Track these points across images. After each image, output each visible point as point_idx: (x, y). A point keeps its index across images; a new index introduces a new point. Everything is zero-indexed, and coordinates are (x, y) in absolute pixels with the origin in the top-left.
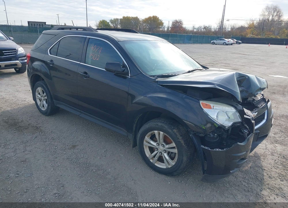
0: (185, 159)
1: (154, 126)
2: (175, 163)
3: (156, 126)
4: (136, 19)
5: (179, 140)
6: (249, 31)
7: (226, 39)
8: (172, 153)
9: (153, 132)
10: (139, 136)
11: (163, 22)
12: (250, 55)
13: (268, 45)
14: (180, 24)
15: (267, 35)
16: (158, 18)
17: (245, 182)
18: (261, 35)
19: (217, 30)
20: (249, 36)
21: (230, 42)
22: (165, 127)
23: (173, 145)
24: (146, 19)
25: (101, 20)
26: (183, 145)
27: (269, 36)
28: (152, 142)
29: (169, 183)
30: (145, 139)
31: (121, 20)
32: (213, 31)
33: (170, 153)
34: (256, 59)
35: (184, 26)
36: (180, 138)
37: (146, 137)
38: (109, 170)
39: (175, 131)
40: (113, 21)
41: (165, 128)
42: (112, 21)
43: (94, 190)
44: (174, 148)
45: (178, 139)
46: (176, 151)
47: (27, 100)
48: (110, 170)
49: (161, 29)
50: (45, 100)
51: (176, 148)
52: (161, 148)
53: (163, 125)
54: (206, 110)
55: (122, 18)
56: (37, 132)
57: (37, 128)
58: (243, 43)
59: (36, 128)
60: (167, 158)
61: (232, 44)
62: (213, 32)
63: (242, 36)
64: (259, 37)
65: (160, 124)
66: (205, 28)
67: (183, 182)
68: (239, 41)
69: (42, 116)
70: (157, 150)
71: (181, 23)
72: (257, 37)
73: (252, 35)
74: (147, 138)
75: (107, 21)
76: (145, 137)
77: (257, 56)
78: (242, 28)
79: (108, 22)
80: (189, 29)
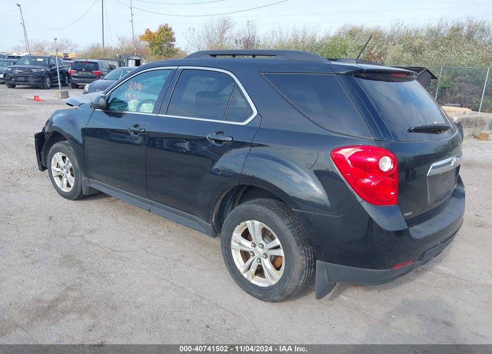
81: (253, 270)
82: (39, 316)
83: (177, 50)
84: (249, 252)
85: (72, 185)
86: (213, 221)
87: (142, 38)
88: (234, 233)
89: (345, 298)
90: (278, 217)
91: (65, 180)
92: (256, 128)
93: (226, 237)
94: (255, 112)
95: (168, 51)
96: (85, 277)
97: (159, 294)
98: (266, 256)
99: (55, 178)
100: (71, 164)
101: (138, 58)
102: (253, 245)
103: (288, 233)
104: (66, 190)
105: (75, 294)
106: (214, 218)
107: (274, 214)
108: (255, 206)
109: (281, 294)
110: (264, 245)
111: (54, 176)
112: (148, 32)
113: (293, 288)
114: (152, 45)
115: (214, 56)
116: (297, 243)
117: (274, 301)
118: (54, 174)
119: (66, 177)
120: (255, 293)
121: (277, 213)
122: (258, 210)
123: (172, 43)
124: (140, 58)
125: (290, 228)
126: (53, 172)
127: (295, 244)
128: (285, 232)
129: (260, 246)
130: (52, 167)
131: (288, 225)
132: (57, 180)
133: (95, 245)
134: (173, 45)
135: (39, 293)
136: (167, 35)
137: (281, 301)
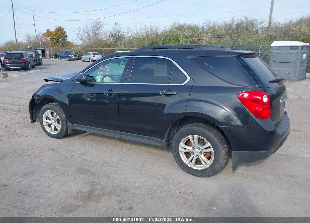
81: (194, 162)
82: (87, 200)
83: (69, 42)
84: (191, 152)
85: (59, 129)
86: (166, 138)
87: (44, 35)
88: (180, 143)
89: (240, 171)
90: (209, 132)
91: (53, 127)
92: (191, 86)
93: (176, 146)
94: (189, 78)
95: (63, 43)
96: (97, 178)
97: (145, 181)
98: (201, 153)
99: (45, 127)
100: (58, 117)
101: (43, 49)
102: (193, 148)
103: (215, 139)
104: (54, 133)
105: (99, 187)
106: (166, 137)
107: (206, 130)
108: (194, 127)
109: (213, 172)
110: (200, 147)
111: (44, 125)
112: (48, 31)
113: (220, 167)
114: (51, 40)
115: (154, 49)
116: (221, 144)
117: (208, 176)
118: (44, 124)
119: (54, 125)
120: (197, 174)
121: (207, 130)
122: (196, 129)
123: (65, 38)
124: (44, 49)
125: (216, 136)
126: (44, 123)
127: (220, 144)
128: (213, 139)
129: (198, 148)
130: (43, 120)
131: (214, 135)
132: (47, 128)
133: (91, 161)
134: (66, 39)
135: (78, 189)
136: (62, 33)
137: (212, 176)
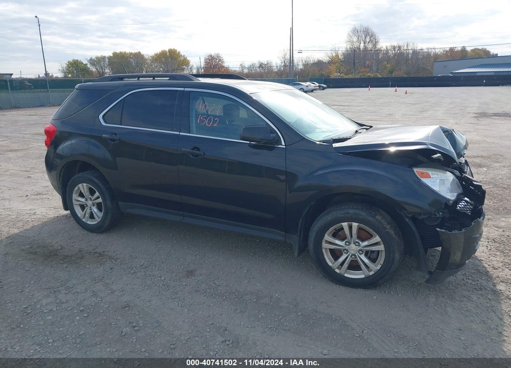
0: (397, 256)
1: (342, 215)
2: (381, 266)
3: (346, 215)
4: (138, 56)
5: (387, 230)
6: (333, 68)
7: (302, 83)
8: (372, 252)
9: (338, 225)
10: (313, 236)
11: (188, 58)
12: (350, 106)
13: (368, 89)
14: (218, 61)
15: (361, 72)
16: (179, 52)
17: (469, 279)
18: (352, 73)
19: (282, 69)
20: (335, 75)
21: (310, 88)
22: (362, 214)
23: (377, 239)
24: (156, 55)
25: (71, 60)
26: (394, 236)
27: (365, 73)
28: (338, 242)
29: (375, 297)
30: (325, 238)
31: (110, 58)
32: (276, 70)
33: (369, 253)
34: (364, 112)
35: (226, 65)
36: (388, 227)
37: (326, 235)
38: (277, 295)
39: (379, 217)
40: (95, 61)
41: (362, 216)
42: (93, 62)
43: (278, 326)
44: (376, 244)
45: (385, 228)
46: (381, 247)
47: (38, 212)
48: (279, 295)
49: (185, 72)
50: (96, 205)
51: (382, 243)
52: (353, 248)
53: (357, 211)
54: (426, 181)
55: (112, 55)
56: (105, 260)
57: (100, 255)
58: (329, 87)
59: (97, 255)
60: (366, 261)
61: (312, 91)
62: (277, 72)
63: (323, 75)
64: (351, 76)
65: (351, 211)
66: (261, 65)
67: (392, 293)
68: (322, 85)
69: (90, 234)
70: (347, 253)
71: (220, 60)
72: (347, 77)
73: (339, 74)
74: (327, 237)
75: (82, 61)
76: (324, 236)
77: (362, 106)
78: (319, 64)
79: (84, 63)
80: (233, 69)
